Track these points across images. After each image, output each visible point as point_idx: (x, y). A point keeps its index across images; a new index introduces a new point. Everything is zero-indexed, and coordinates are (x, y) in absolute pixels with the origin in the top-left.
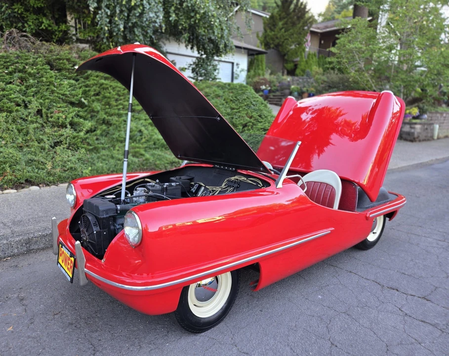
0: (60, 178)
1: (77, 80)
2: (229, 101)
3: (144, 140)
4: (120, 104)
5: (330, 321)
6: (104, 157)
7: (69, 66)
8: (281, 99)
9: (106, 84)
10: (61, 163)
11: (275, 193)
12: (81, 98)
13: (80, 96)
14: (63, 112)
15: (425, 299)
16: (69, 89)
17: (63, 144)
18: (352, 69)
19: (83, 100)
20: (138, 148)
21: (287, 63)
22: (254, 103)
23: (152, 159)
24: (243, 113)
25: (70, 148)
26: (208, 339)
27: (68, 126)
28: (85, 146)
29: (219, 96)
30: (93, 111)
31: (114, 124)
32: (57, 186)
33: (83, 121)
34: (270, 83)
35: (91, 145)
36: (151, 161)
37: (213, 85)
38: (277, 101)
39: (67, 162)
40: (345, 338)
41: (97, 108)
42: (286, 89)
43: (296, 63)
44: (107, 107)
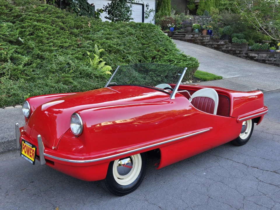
0: (6, 102)
1: (14, 23)
2: (140, 37)
3: (71, 71)
4: (51, 42)
5: (210, 186)
6: (39, 85)
7: (6, 11)
8: (184, 35)
9: (39, 26)
10: (6, 90)
11: (171, 103)
12: (18, 37)
13: (17, 36)
14: (4, 49)
15: (275, 172)
16: (9, 30)
17: (5, 75)
18: (242, 10)
19: (20, 38)
20: (67, 77)
21: (189, 4)
22: (160, 39)
23: (79, 86)
24: (152, 48)
25: (12, 78)
26: (128, 198)
27: (9, 61)
28: (24, 76)
29: (132, 34)
30: (29, 48)
31: (47, 58)
32: (4, 108)
33: (21, 56)
34: (175, 21)
35: (29, 76)
36: (78, 87)
37: (127, 25)
38: (181, 37)
39: (10, 90)
40: (218, 194)
41: (32, 46)
42: (189, 26)
43: (197, 4)
44: (41, 44)
